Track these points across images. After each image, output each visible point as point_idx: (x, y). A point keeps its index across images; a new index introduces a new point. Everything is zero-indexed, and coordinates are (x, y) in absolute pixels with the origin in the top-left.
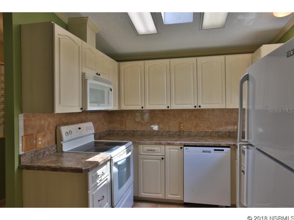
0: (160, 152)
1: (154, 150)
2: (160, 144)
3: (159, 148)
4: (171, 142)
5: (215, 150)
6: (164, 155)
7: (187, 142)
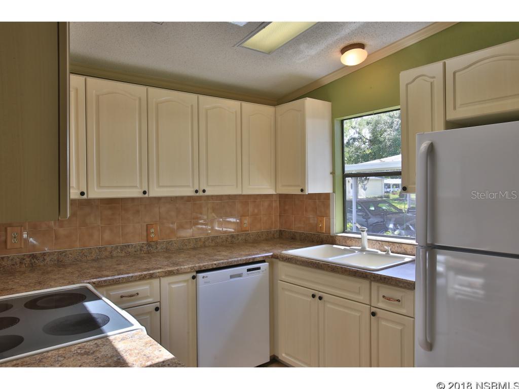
0: (149, 295)
1: (138, 294)
2: (151, 276)
3: (147, 287)
4: (173, 269)
5: (249, 270)
6: (159, 300)
7: (205, 264)
